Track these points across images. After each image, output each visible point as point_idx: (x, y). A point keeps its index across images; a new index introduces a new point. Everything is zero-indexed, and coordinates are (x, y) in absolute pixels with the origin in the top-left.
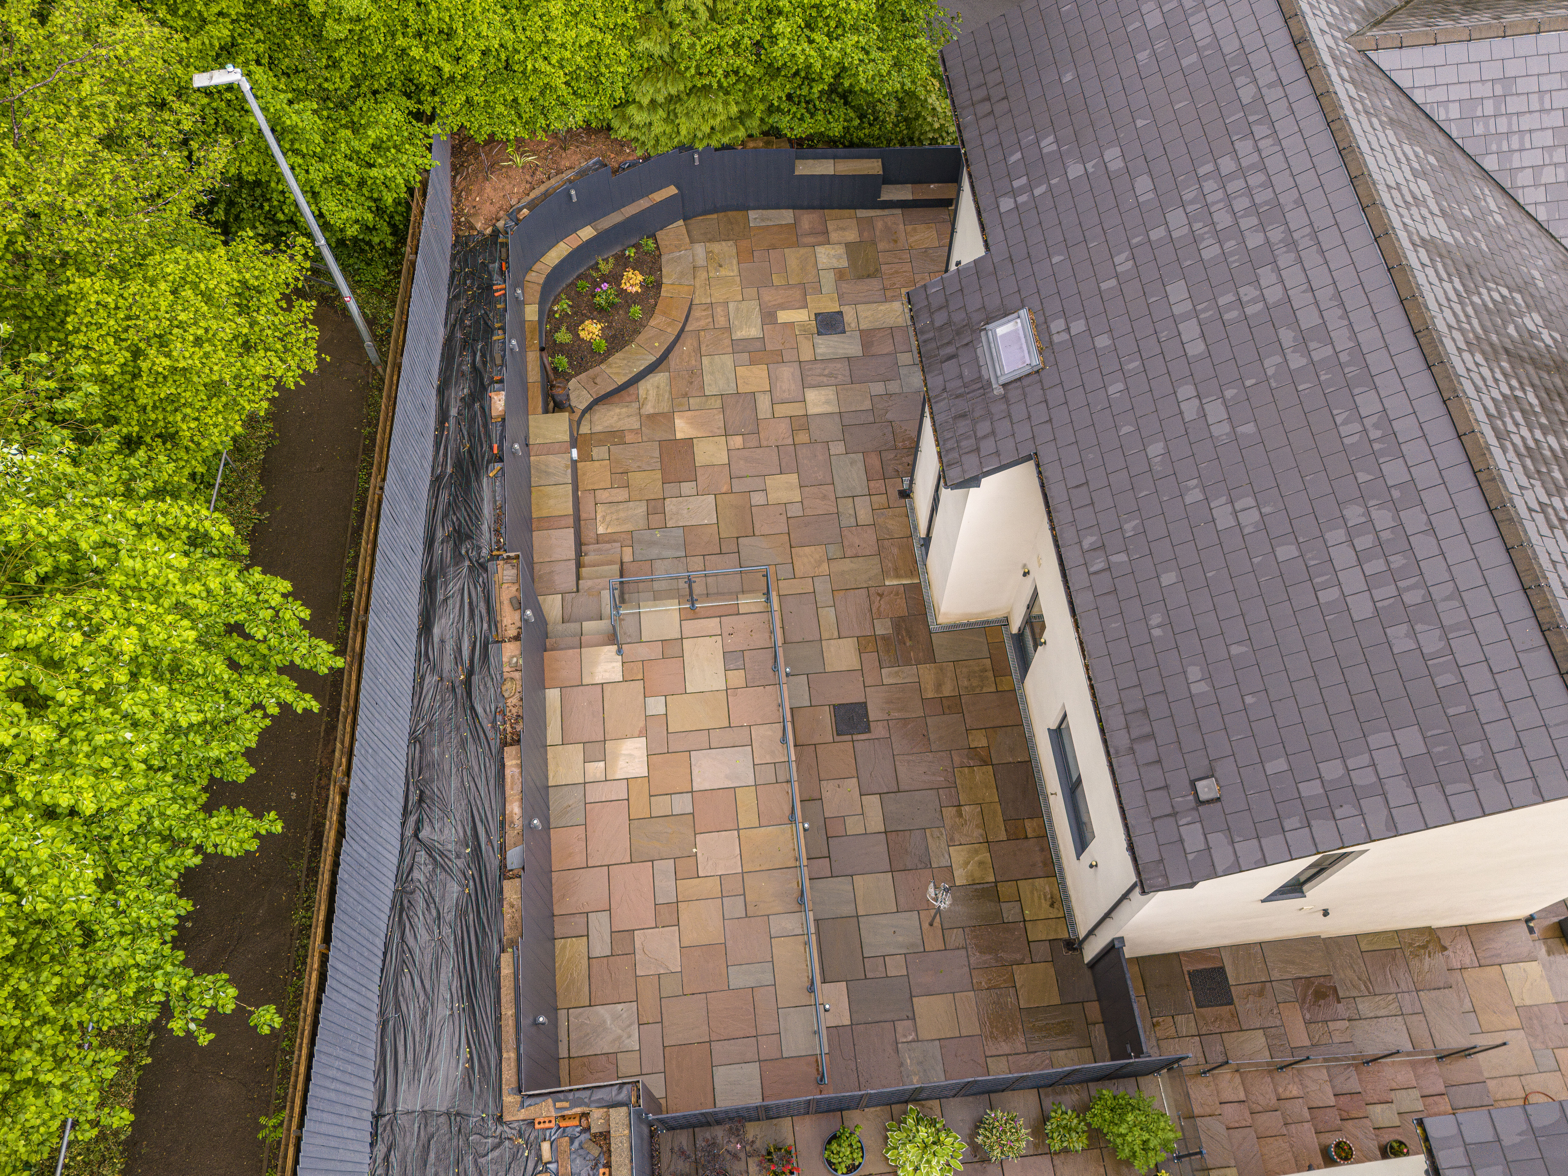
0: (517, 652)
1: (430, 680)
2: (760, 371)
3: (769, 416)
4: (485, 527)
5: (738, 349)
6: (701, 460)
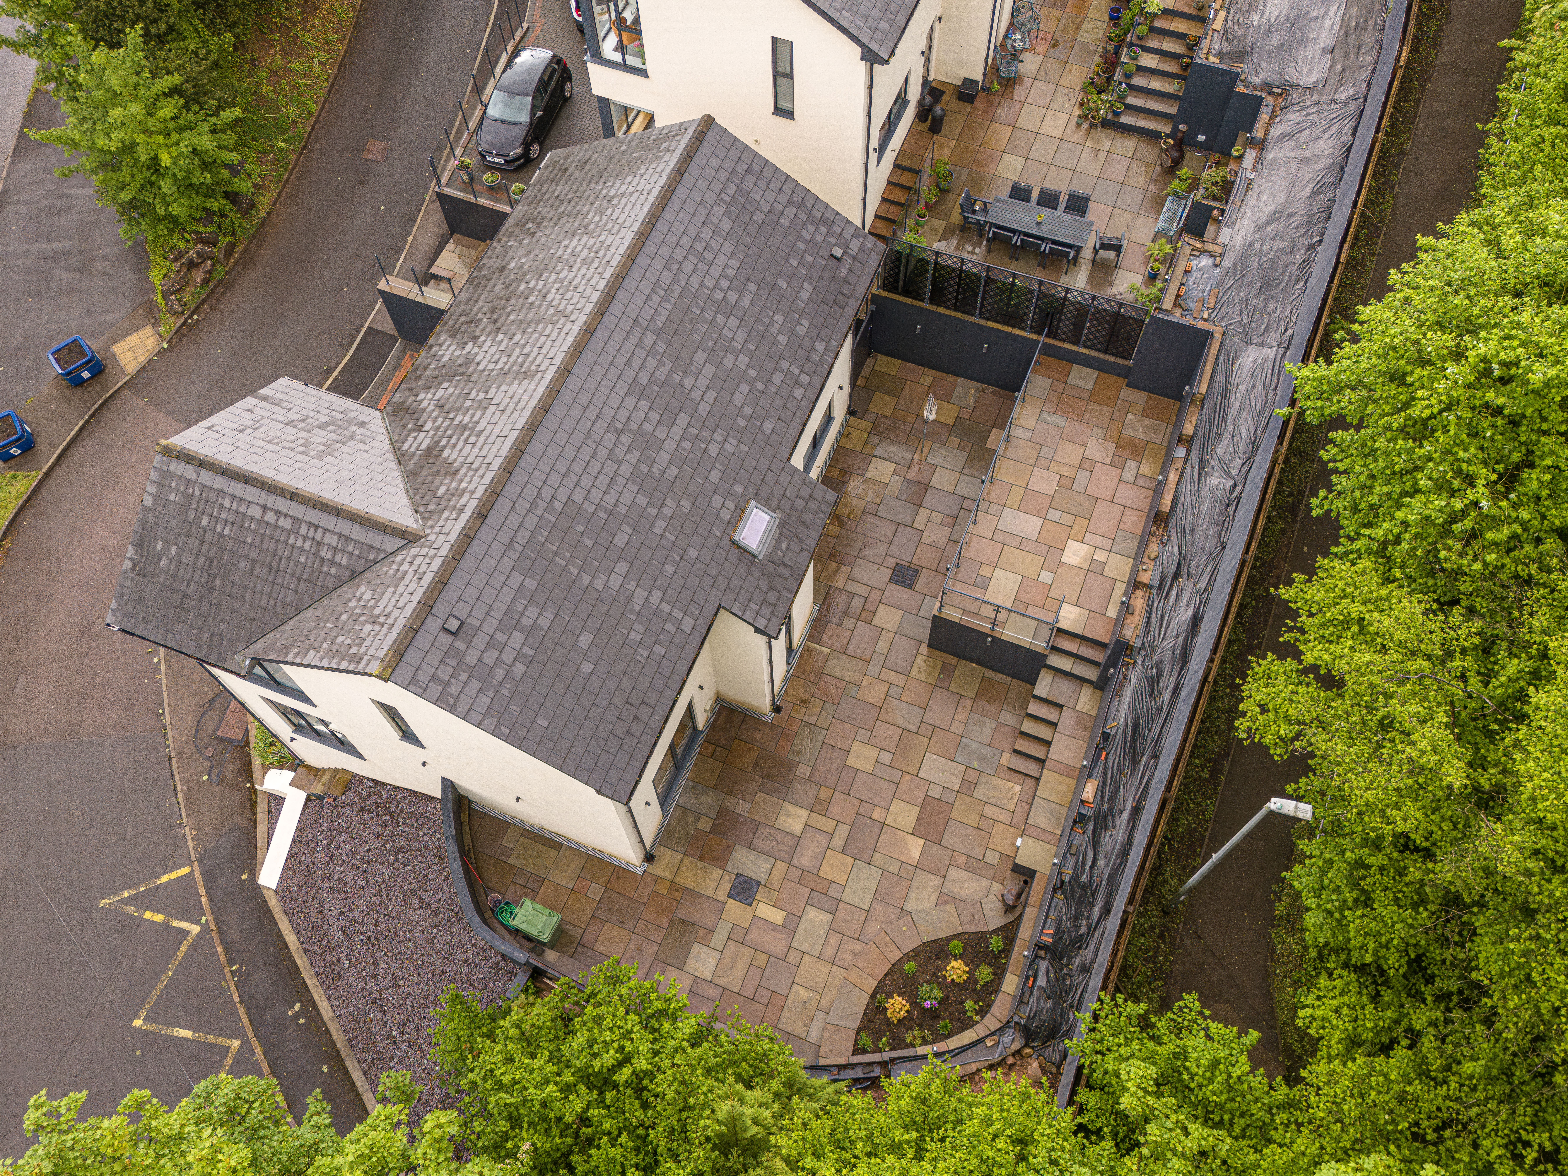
2: (826, 871)
3: (841, 825)
4: (1134, 682)
5: (834, 903)
6: (914, 812)
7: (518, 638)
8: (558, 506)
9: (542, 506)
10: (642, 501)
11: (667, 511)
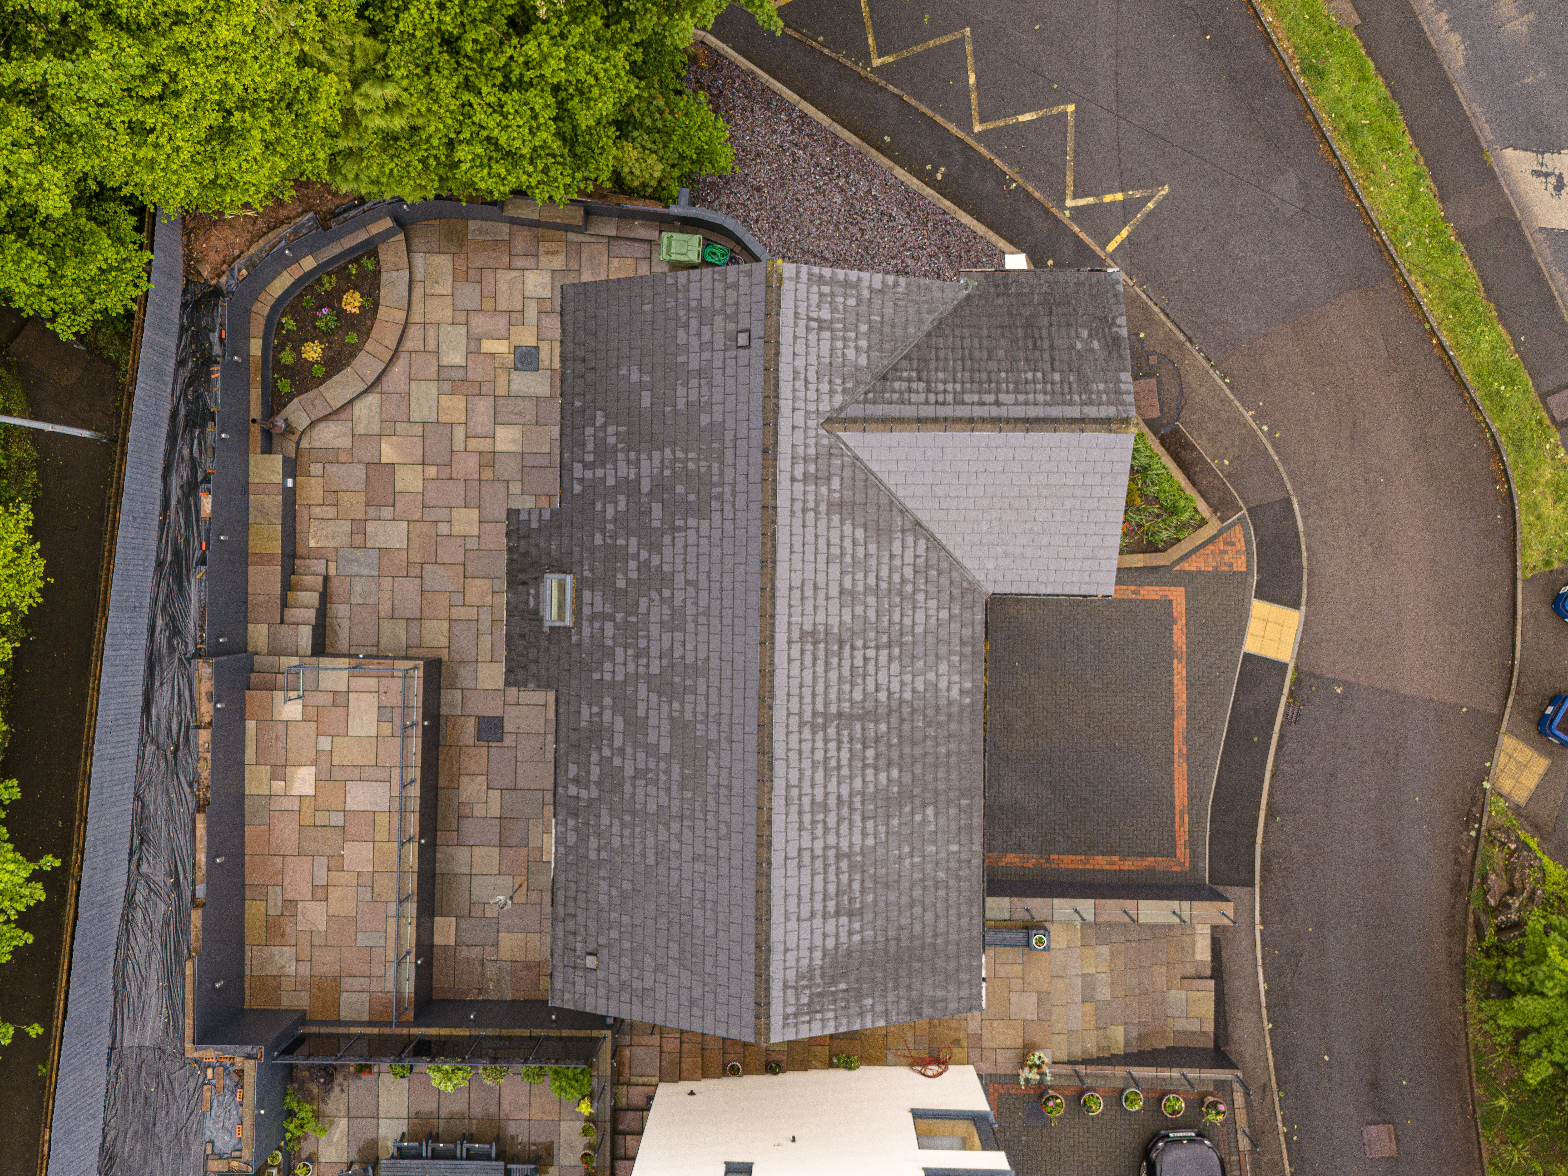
0: (209, 738)
1: (150, 749)
2: (459, 402)
3: (462, 448)
4: (191, 625)
5: (443, 376)
6: (400, 486)
7: (694, 365)
8: (716, 505)
9: (728, 497)
10: (655, 560)
11: (633, 565)
